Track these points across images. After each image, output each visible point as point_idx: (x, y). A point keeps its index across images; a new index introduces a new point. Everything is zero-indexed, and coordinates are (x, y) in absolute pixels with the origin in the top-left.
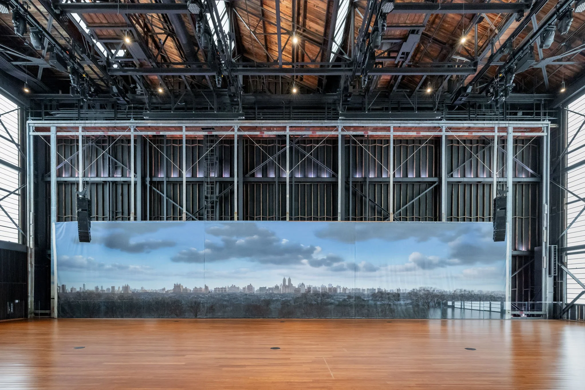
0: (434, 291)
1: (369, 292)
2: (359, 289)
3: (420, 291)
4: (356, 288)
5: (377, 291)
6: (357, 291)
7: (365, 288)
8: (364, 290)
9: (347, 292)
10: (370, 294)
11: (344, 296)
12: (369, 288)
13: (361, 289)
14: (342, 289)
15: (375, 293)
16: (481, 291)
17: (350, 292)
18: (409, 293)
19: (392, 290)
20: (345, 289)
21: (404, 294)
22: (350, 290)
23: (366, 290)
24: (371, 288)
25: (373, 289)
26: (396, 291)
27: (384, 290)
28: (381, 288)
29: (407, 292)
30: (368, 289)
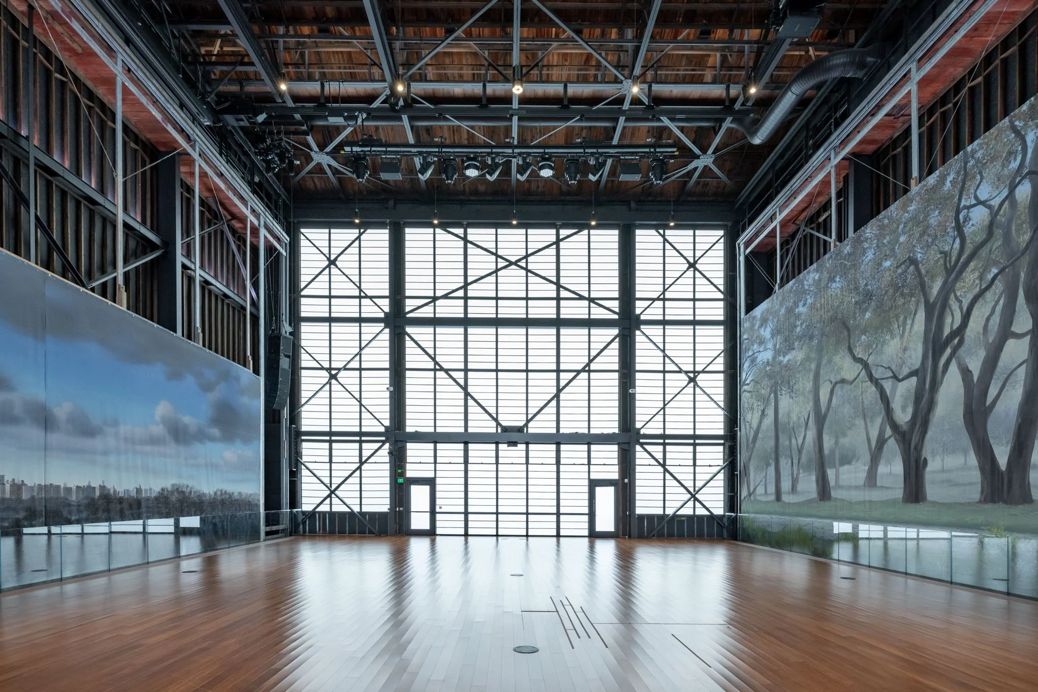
0: (190, 492)
1: (81, 496)
2: (58, 487)
3: (172, 492)
4: (48, 483)
5: (98, 493)
6: (52, 494)
7: (72, 484)
8: (68, 490)
9: (25, 496)
10: (85, 502)
11: (16, 510)
12: (81, 485)
13: (62, 486)
14: (8, 487)
15: (93, 499)
16: (240, 493)
17: (33, 498)
18: (156, 498)
19: (128, 491)
20: (17, 487)
21: (148, 499)
22: (32, 488)
23: (74, 489)
24: (86, 484)
25: (89, 487)
26: (134, 494)
27: (112, 492)
28: (106, 485)
29: (154, 495)
30: (78, 487)
